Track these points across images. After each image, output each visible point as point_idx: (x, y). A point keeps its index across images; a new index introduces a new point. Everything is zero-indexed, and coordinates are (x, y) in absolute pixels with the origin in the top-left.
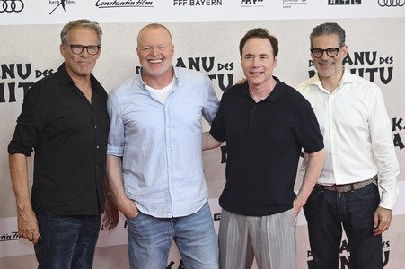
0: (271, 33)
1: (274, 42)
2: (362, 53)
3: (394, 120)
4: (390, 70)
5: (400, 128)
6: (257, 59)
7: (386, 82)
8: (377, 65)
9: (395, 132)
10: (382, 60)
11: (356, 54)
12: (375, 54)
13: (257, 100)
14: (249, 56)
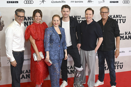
0: (92, 9)
1: (93, 11)
2: (118, 15)
3: (126, 32)
4: (125, 19)
5: (127, 34)
6: (89, 15)
7: (124, 23)
8: (122, 18)
9: (126, 35)
10: (123, 17)
11: (116, 15)
12: (121, 15)
13: (88, 24)
14: (87, 14)
